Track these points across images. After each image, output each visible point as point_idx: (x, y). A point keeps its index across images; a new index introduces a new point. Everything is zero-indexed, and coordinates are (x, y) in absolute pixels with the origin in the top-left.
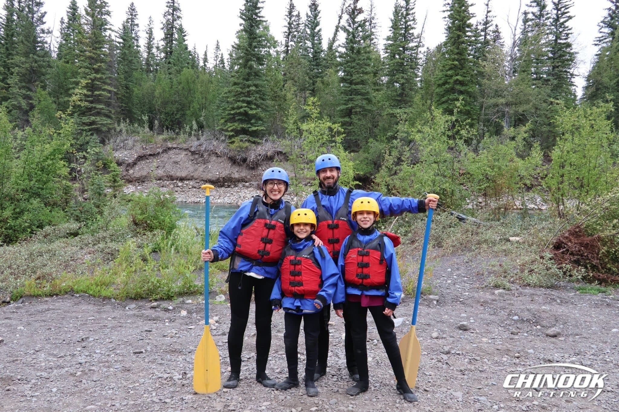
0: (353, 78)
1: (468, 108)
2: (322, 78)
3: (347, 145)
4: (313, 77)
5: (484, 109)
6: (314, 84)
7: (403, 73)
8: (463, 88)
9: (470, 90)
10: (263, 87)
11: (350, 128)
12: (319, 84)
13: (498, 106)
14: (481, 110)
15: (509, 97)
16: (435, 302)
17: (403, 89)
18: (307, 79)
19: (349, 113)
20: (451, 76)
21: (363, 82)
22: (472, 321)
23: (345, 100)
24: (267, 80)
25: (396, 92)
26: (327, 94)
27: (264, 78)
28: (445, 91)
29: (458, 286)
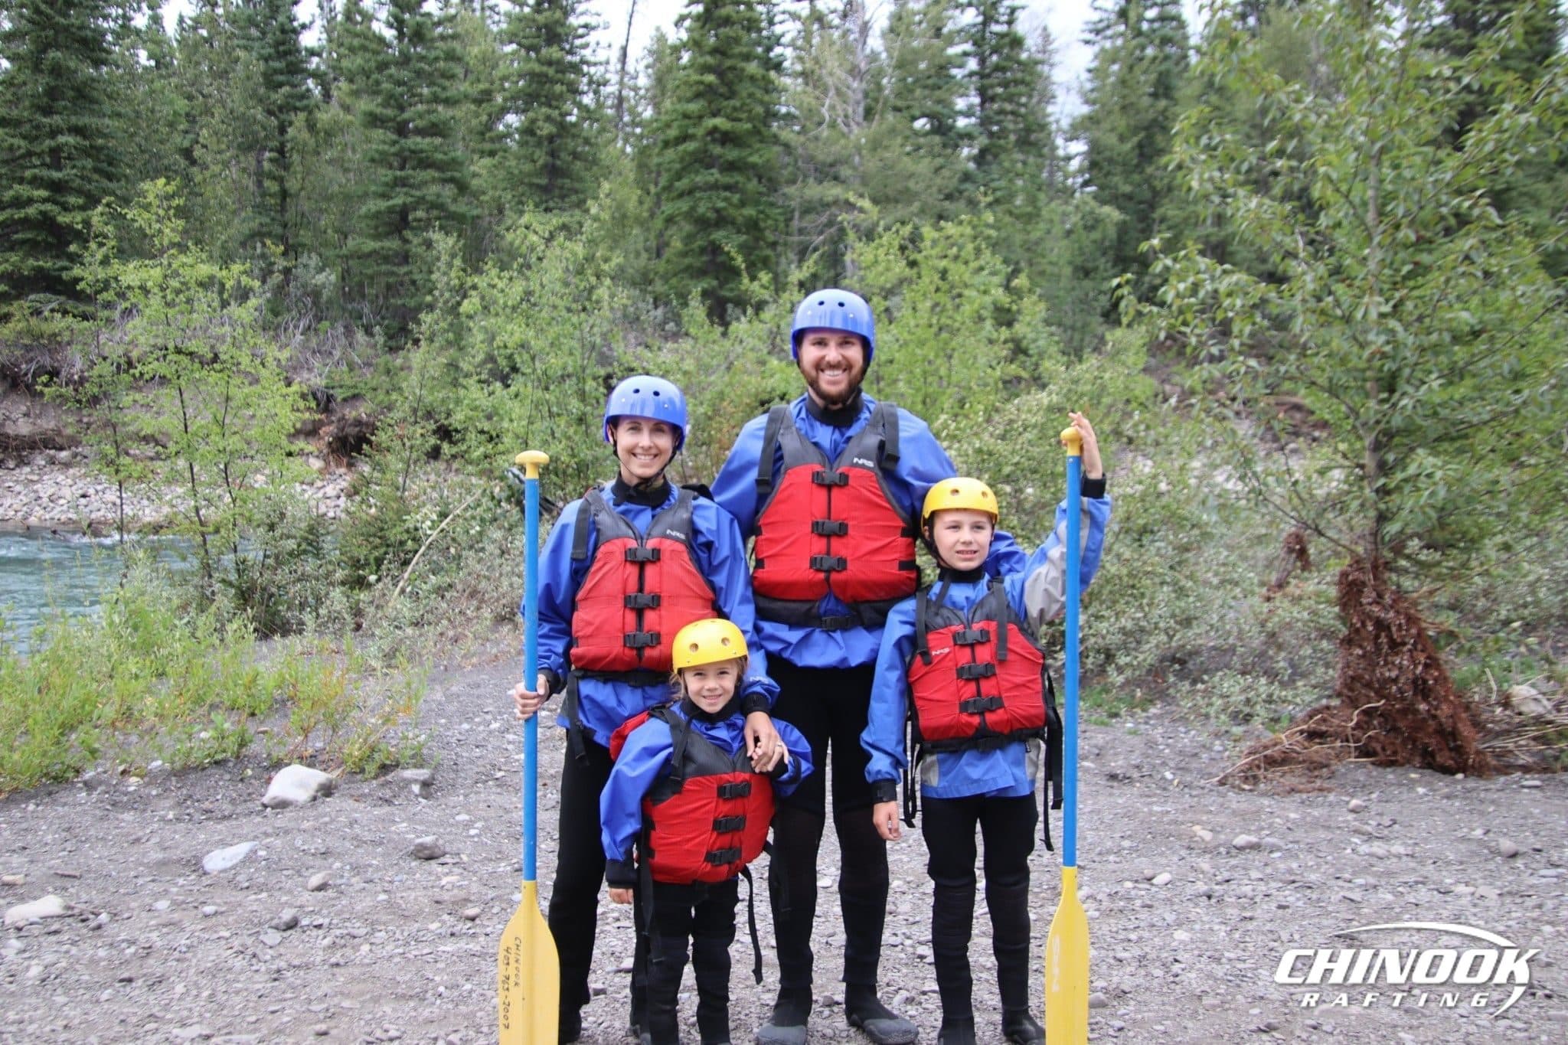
0: (406, 115)
1: (749, 211)
2: (310, 112)
3: (395, 324)
4: (281, 109)
5: (797, 215)
6: (282, 130)
7: (550, 106)
8: (732, 154)
9: (754, 159)
10: (105, 136)
11: (404, 269)
12: (297, 131)
13: (828, 205)
14: (791, 219)
15: (858, 181)
16: (416, 788)
17: (553, 154)
18: (259, 113)
19: (399, 222)
20: (701, 117)
21: (435, 130)
22: (473, 832)
23: (387, 184)
24: (119, 115)
25: (534, 161)
26: (330, 162)
27: (107, 107)
28: (682, 160)
29: (511, 737)
